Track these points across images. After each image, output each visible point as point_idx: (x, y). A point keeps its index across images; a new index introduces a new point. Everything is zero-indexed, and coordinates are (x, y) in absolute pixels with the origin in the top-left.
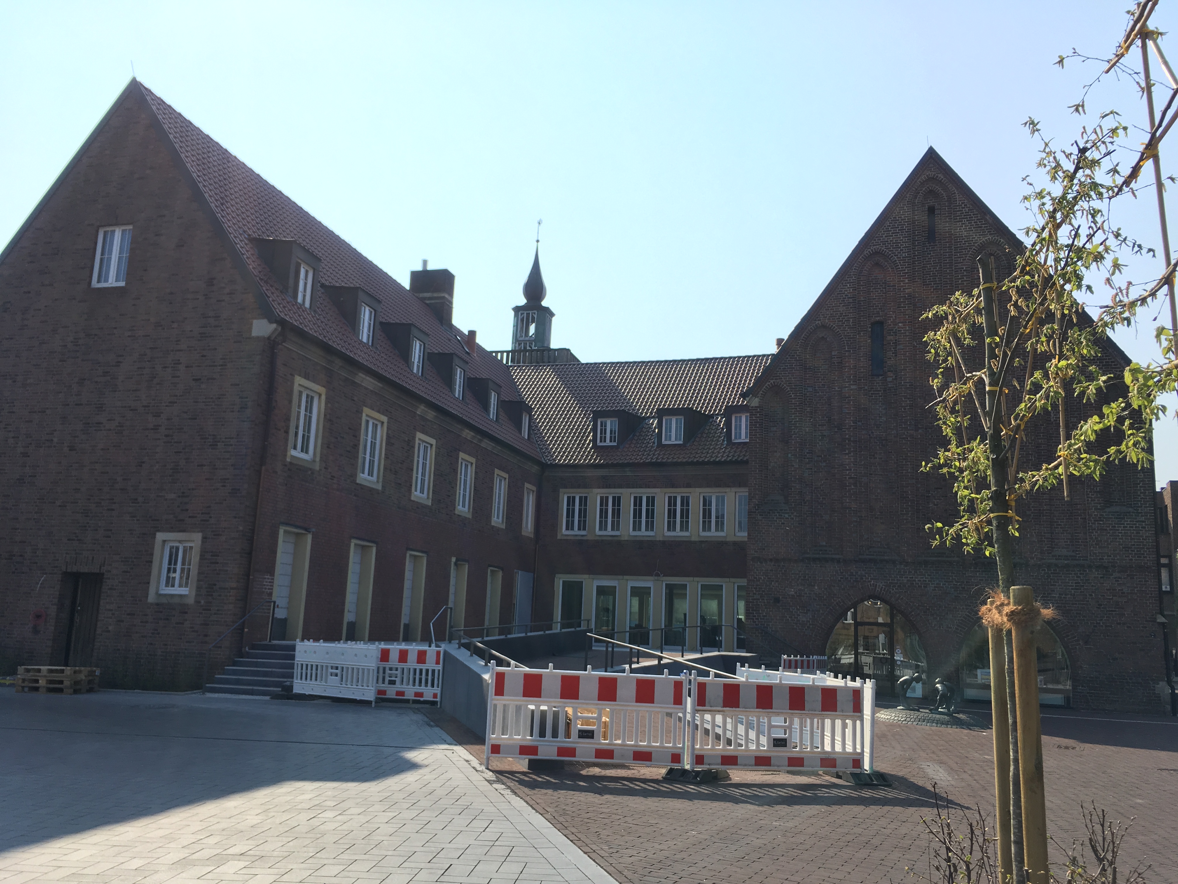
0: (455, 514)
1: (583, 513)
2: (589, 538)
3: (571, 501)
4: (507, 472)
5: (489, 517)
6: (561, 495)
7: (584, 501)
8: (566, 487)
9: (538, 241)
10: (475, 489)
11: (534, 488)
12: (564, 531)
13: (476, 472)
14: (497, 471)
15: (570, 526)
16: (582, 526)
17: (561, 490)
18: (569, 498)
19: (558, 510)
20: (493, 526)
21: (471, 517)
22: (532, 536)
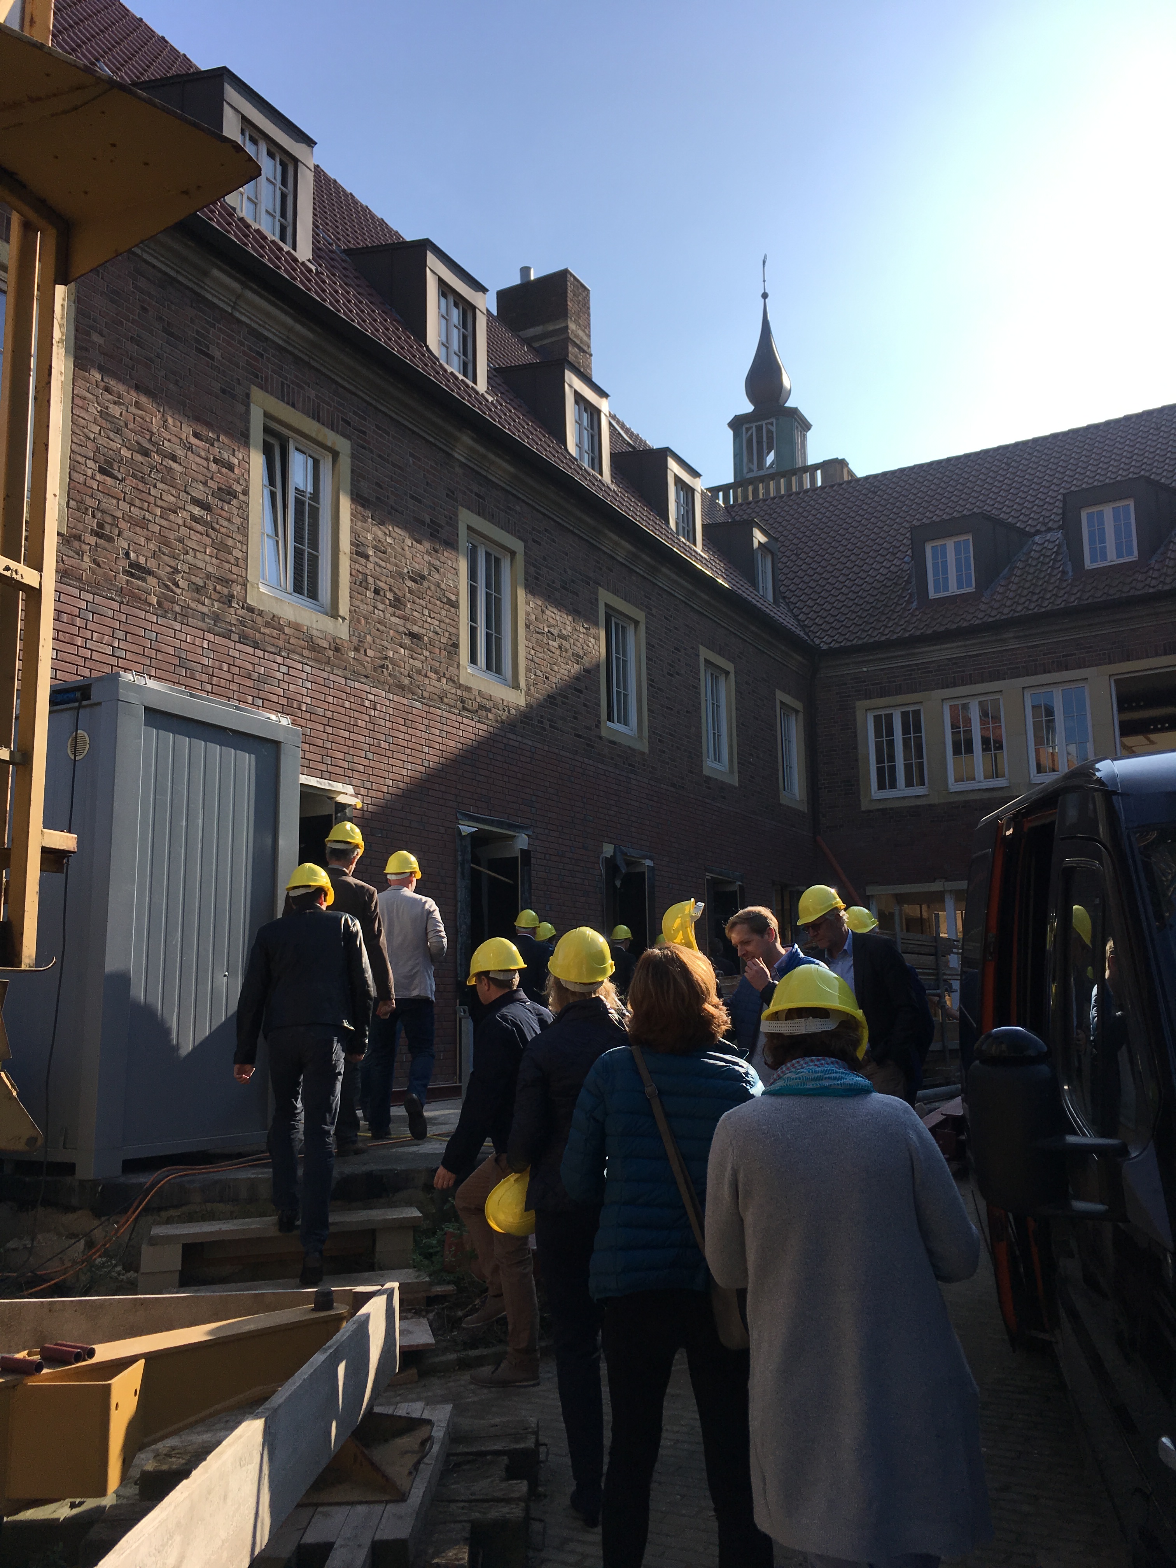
0: (601, 738)
1: (914, 747)
2: (935, 800)
3: (884, 726)
4: (731, 659)
5: (695, 756)
6: (859, 714)
7: (912, 723)
8: (868, 696)
9: (765, 296)
10: (650, 686)
11: (798, 705)
12: (876, 793)
13: (649, 646)
14: (704, 653)
15: (887, 779)
16: (914, 776)
17: (858, 703)
18: (877, 719)
19: (856, 748)
20: (709, 778)
21: (646, 750)
22: (804, 808)
